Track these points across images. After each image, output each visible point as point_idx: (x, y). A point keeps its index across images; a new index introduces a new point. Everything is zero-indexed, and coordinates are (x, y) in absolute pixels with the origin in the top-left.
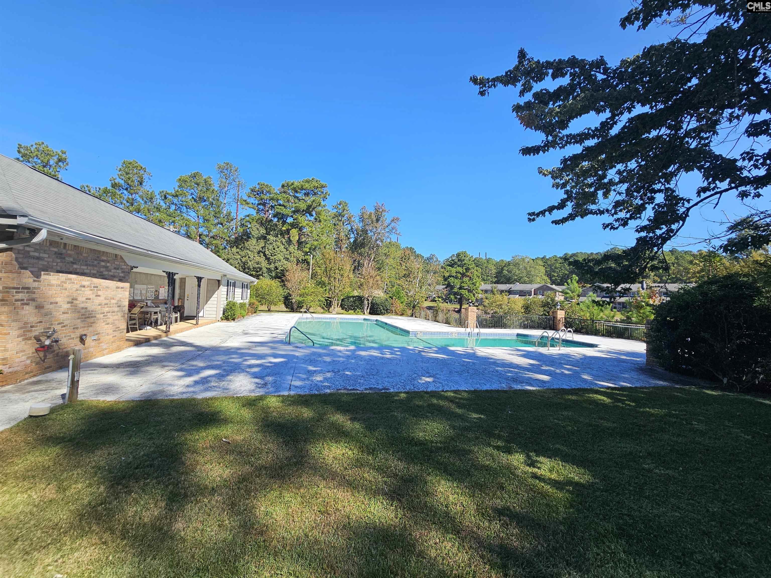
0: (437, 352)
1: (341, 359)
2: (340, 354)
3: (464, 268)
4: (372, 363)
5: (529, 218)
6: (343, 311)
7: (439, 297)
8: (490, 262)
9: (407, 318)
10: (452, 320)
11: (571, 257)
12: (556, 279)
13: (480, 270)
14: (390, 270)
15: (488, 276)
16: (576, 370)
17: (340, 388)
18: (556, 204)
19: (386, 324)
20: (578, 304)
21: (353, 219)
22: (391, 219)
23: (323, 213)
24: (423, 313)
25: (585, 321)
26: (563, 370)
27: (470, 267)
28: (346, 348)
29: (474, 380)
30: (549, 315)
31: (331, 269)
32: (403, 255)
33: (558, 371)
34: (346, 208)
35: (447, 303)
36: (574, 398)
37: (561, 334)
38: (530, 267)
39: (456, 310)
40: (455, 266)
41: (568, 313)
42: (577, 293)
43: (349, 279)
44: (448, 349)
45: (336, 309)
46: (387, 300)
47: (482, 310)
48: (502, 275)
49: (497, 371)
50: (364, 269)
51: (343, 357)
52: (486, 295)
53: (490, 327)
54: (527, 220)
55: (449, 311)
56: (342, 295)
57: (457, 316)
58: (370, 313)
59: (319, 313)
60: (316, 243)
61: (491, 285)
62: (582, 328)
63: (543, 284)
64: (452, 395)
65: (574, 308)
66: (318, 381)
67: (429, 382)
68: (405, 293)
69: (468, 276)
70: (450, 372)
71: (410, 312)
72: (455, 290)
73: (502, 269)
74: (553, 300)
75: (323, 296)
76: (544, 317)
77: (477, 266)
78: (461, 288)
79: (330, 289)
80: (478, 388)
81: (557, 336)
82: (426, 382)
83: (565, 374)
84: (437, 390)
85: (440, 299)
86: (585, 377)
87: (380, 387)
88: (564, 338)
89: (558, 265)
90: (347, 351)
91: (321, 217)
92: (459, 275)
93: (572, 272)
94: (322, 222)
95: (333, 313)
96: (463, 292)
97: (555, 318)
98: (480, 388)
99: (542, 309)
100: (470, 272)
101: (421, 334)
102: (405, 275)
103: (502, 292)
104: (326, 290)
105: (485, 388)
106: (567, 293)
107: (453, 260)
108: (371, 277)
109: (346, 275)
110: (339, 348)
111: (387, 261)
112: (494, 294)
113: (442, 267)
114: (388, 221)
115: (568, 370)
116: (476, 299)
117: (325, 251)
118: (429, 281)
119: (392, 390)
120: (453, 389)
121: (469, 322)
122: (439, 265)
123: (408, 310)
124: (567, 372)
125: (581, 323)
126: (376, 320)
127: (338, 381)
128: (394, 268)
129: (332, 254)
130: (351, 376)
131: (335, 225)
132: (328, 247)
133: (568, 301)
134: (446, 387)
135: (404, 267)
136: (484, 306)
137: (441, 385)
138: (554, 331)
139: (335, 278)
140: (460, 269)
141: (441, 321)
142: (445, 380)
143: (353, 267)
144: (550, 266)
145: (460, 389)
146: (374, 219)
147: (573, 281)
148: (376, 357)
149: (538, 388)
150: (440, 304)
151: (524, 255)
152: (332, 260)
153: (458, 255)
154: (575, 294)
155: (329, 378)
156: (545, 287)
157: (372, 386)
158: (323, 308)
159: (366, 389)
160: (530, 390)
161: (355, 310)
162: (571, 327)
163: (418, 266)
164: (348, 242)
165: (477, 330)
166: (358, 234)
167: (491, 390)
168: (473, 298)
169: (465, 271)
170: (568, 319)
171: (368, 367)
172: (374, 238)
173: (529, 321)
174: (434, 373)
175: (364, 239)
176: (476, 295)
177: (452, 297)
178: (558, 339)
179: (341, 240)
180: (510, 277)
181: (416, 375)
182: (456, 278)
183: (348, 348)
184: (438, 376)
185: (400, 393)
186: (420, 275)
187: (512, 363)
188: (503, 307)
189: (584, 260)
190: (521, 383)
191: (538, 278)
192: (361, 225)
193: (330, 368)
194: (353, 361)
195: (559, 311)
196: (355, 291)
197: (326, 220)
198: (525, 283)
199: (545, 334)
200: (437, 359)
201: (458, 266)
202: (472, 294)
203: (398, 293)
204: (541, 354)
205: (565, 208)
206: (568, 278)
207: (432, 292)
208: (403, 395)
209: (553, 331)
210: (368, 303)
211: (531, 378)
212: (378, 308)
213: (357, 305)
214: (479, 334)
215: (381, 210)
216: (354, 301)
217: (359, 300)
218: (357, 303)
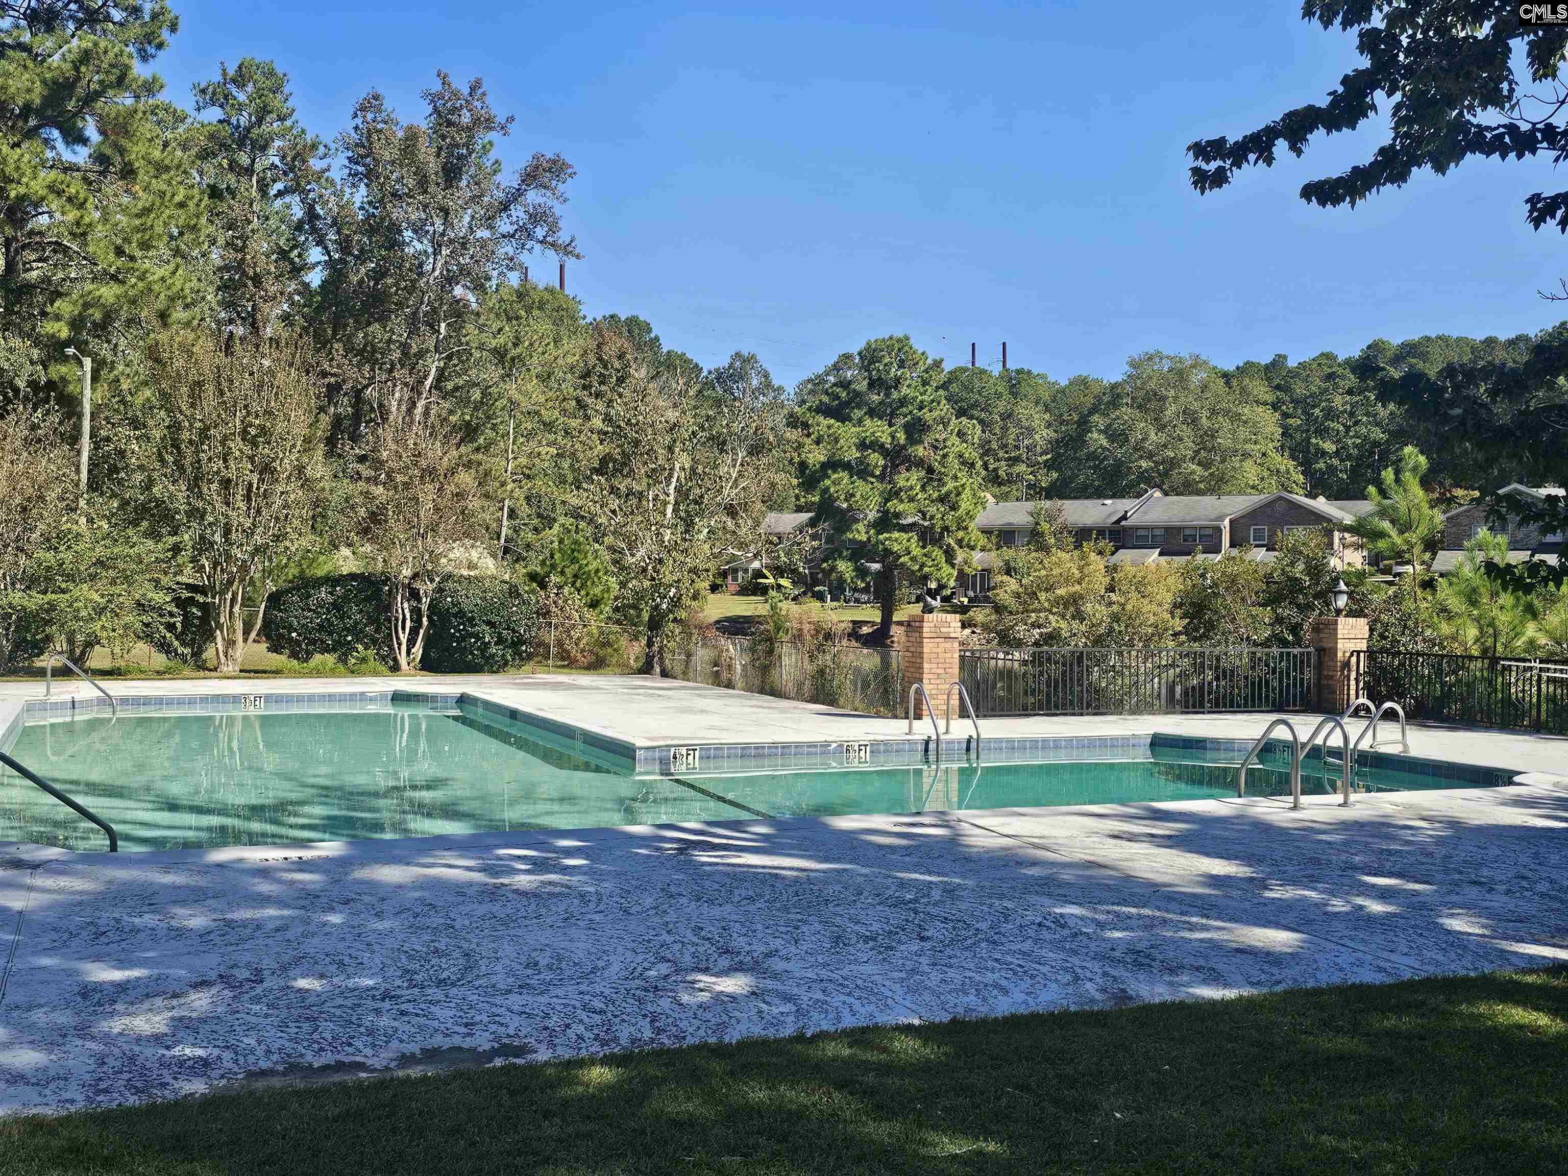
0: (769, 846)
1: (272, 912)
2: (265, 887)
3: (901, 421)
4: (437, 920)
5: (1196, 171)
6: (280, 660)
7: (779, 571)
8: (1024, 389)
9: (619, 681)
10: (845, 683)
11: (1397, 360)
12: (1331, 469)
13: (976, 432)
14: (530, 435)
15: (1016, 460)
16: (1416, 893)
17: (264, 1065)
18: (1323, 102)
19: (514, 714)
20: (1428, 585)
21: (316, 164)
22: (523, 161)
23: (146, 128)
24: (702, 655)
25: (1460, 661)
26: (1359, 901)
27: (927, 416)
28: (293, 854)
29: (951, 973)
30: (1298, 642)
31: (204, 434)
32: (592, 359)
33: (1338, 905)
34: (276, 102)
35: (820, 597)
36: (1407, 1022)
37: (1354, 727)
38: (1213, 412)
39: (865, 630)
40: (857, 414)
41: (1386, 626)
42: (1422, 530)
43: (307, 483)
44: (826, 826)
45: (241, 651)
46: (514, 592)
47: (986, 628)
48: (1082, 454)
49: (1060, 922)
50: (387, 434)
51: (280, 903)
52: (1008, 553)
53: (1026, 711)
54: (1187, 177)
55: (828, 636)
56: (267, 573)
57: (868, 660)
58: (429, 665)
59: (142, 674)
60: (108, 292)
61: (1030, 505)
62: (1447, 696)
63: (1272, 490)
64: (846, 1052)
65: (1408, 605)
66: (139, 1039)
67: (733, 998)
68: (607, 557)
69: (920, 463)
70: (837, 940)
71: (634, 651)
72: (860, 533)
73: (1084, 424)
74: (1316, 569)
75: (165, 581)
76: (1275, 650)
77: (961, 413)
78: (886, 522)
79: (203, 544)
80: (968, 1010)
81: (1336, 741)
82: (718, 997)
83: (1372, 919)
84: (771, 1033)
85: (784, 582)
86: (1457, 924)
87: (483, 1041)
88: (1364, 745)
89: (1338, 401)
90: (302, 865)
91: (136, 151)
92: (876, 460)
93: (1400, 436)
94: (142, 176)
95: (229, 668)
96: (897, 541)
97: (1326, 652)
98: (983, 1010)
99: (1266, 614)
100: (928, 439)
101: (694, 760)
102: (605, 460)
103: (1082, 535)
104: (176, 549)
105: (1003, 1006)
106: (1382, 535)
107: (844, 384)
108: (430, 473)
109: (286, 465)
110: (256, 855)
111: (511, 389)
112: (1044, 548)
113: (793, 421)
114: (508, 179)
115: (1384, 894)
116: (961, 574)
117: (163, 337)
118: (729, 493)
119: (543, 1055)
120: (848, 1022)
121: (927, 688)
122: (776, 406)
123: (623, 641)
124: (1376, 907)
125: (1439, 672)
126: (463, 700)
127: (250, 1028)
128: (549, 426)
129: (204, 347)
130: (322, 999)
131: (215, 193)
132: (179, 314)
133: (1387, 571)
134: (815, 1015)
135: (597, 422)
136: (999, 609)
137: (789, 1007)
138: (1319, 719)
139: (226, 483)
140: (877, 428)
141: (790, 687)
142: (810, 984)
143: (325, 420)
144: (1304, 404)
145: (886, 1019)
146: (433, 166)
147: (1407, 476)
148: (460, 890)
149: (1246, 992)
150: (787, 607)
151: (1185, 354)
152: (210, 388)
153: (870, 357)
154: (1413, 537)
155: (203, 1020)
156: (1280, 507)
157: (438, 1040)
158: (164, 647)
159: (406, 1060)
160: (1213, 1003)
161: (342, 650)
162: (1397, 694)
163: (672, 415)
164: (292, 286)
165: (962, 729)
166: (345, 246)
167: (1035, 1016)
168: (946, 569)
169: (901, 437)
170: (1386, 659)
171: (417, 944)
172: (434, 267)
173: (1210, 675)
174: (760, 949)
175: (379, 274)
176: (960, 556)
177: (844, 567)
178: (1337, 753)
179: (257, 280)
180: (1119, 464)
181: (664, 969)
182: (861, 471)
183: (307, 854)
184: (778, 965)
185: (581, 1063)
186: (683, 460)
187: (1128, 879)
188: (1088, 608)
189: (1450, 371)
190: (1172, 971)
191: (1248, 464)
192: (360, 195)
193: (210, 963)
194: (335, 919)
195: (1341, 620)
196: (345, 551)
197: (161, 169)
198: (1188, 488)
199: (1281, 733)
200: (771, 878)
201: (872, 413)
202: (938, 554)
203: (574, 554)
204: (1263, 828)
205: (1362, 123)
206: (1384, 461)
207: (743, 546)
208: (599, 1074)
209: (1316, 720)
210: (417, 613)
211: (1215, 946)
212: (472, 635)
213: (356, 623)
214: (973, 745)
215: (466, 118)
216: (334, 605)
217: (367, 599)
218: (355, 614)
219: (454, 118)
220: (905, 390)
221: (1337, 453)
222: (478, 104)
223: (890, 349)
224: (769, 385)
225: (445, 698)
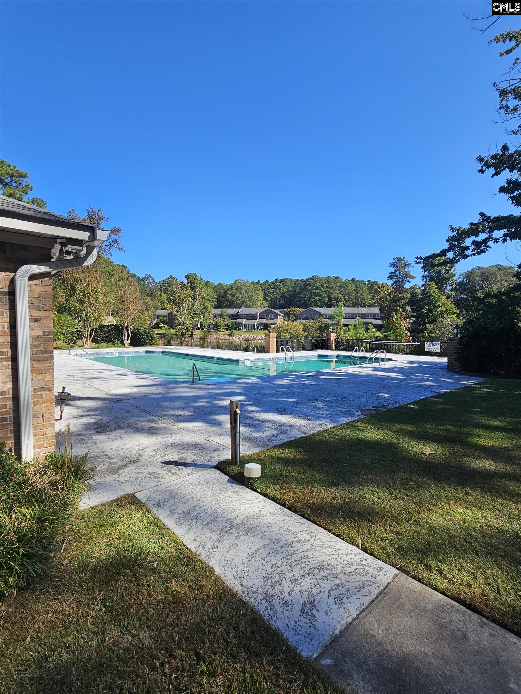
45: (88, 342)
48: (225, 299)
56: (96, 324)
61: (220, 310)
63: (265, 308)
65: (340, 330)
89: (271, 290)
95: (86, 347)
97: (329, 339)
99: (317, 332)
101: (249, 362)
103: (230, 316)
144: (265, 290)
151: (245, 279)
154: (340, 318)
156: (268, 311)
161: (111, 342)
170: (338, 340)
180: (234, 302)
191: (258, 302)
195: (332, 333)
198: (249, 307)
210: (128, 333)
212: (142, 338)
213: (114, 335)
214: (293, 358)
215: (97, 217)
216: (109, 332)
217: (116, 330)
218: (114, 334)
219: (94, 217)
220: (195, 285)
221: (271, 300)
222: (100, 214)
223: (192, 276)
224: (154, 282)
225: (159, 352)
